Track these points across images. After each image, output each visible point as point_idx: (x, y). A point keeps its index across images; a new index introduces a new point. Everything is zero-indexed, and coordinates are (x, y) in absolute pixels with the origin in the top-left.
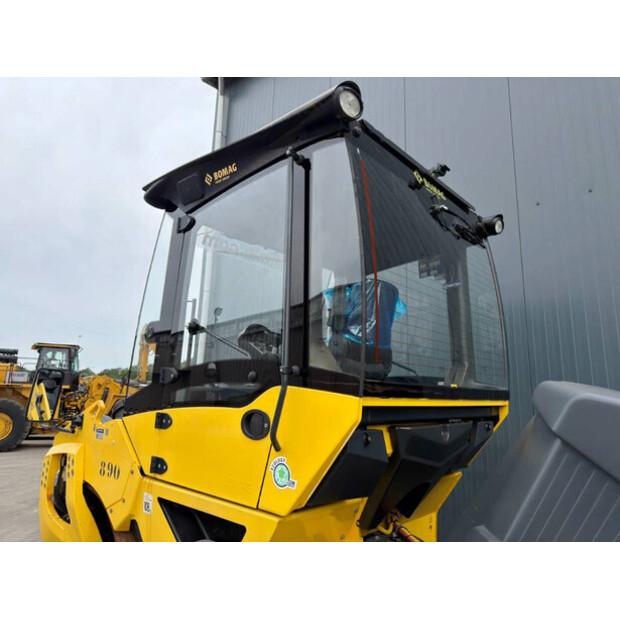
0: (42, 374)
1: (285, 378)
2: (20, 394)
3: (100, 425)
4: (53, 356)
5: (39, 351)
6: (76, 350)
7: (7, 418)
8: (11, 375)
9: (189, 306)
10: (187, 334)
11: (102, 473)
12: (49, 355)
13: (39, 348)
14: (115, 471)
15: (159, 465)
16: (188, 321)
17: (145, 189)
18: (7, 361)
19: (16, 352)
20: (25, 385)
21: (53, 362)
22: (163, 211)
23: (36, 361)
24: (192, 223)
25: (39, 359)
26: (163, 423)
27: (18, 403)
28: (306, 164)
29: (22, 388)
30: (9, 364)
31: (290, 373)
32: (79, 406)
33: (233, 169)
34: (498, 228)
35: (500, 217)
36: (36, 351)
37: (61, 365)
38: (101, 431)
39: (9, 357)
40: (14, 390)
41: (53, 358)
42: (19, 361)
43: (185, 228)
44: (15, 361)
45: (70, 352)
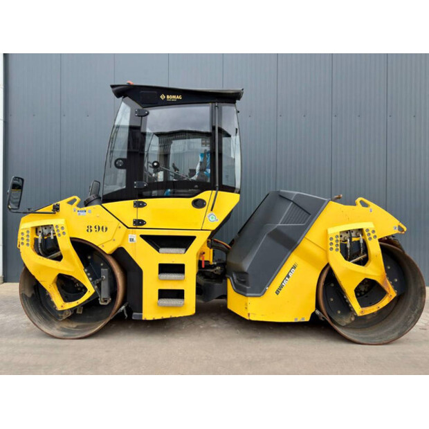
26: (139, 205)
33: (179, 98)
38: (83, 211)
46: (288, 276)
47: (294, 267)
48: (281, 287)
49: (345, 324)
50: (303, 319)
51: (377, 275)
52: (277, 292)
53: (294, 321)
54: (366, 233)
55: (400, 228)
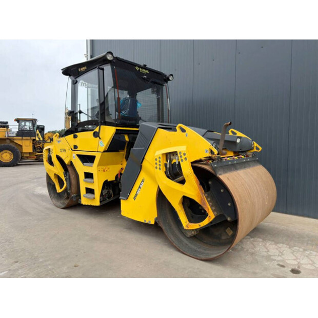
0: (22, 133)
1: (100, 124)
2: (14, 142)
3: (58, 140)
4: (25, 124)
5: (18, 122)
6: (35, 121)
7: (10, 152)
8: (8, 133)
9: (78, 106)
10: (78, 114)
11: (61, 151)
12: (23, 123)
13: (18, 120)
14: (65, 150)
15: (75, 147)
16: (78, 110)
17: (62, 70)
18: (4, 127)
19: (7, 123)
20: (15, 138)
21: (26, 127)
22: (68, 77)
23: (18, 127)
24: (77, 82)
25: (19, 126)
26: (75, 137)
27: (13, 146)
28: (103, 69)
29: (14, 139)
30: (6, 129)
31: (101, 122)
32: (41, 147)
33: (86, 68)
34: (170, 79)
35: (172, 75)
36: (16, 122)
37: (30, 128)
38: (59, 141)
39: (5, 125)
40: (11, 140)
41: (25, 125)
42: (9, 127)
43: (75, 83)
44: (7, 127)
45: (33, 122)
46: (140, 187)
47: (143, 181)
48: (136, 195)
49: (189, 236)
50: (150, 221)
51: (193, 194)
52: (135, 199)
53: (143, 222)
54: (179, 155)
55: (212, 152)
